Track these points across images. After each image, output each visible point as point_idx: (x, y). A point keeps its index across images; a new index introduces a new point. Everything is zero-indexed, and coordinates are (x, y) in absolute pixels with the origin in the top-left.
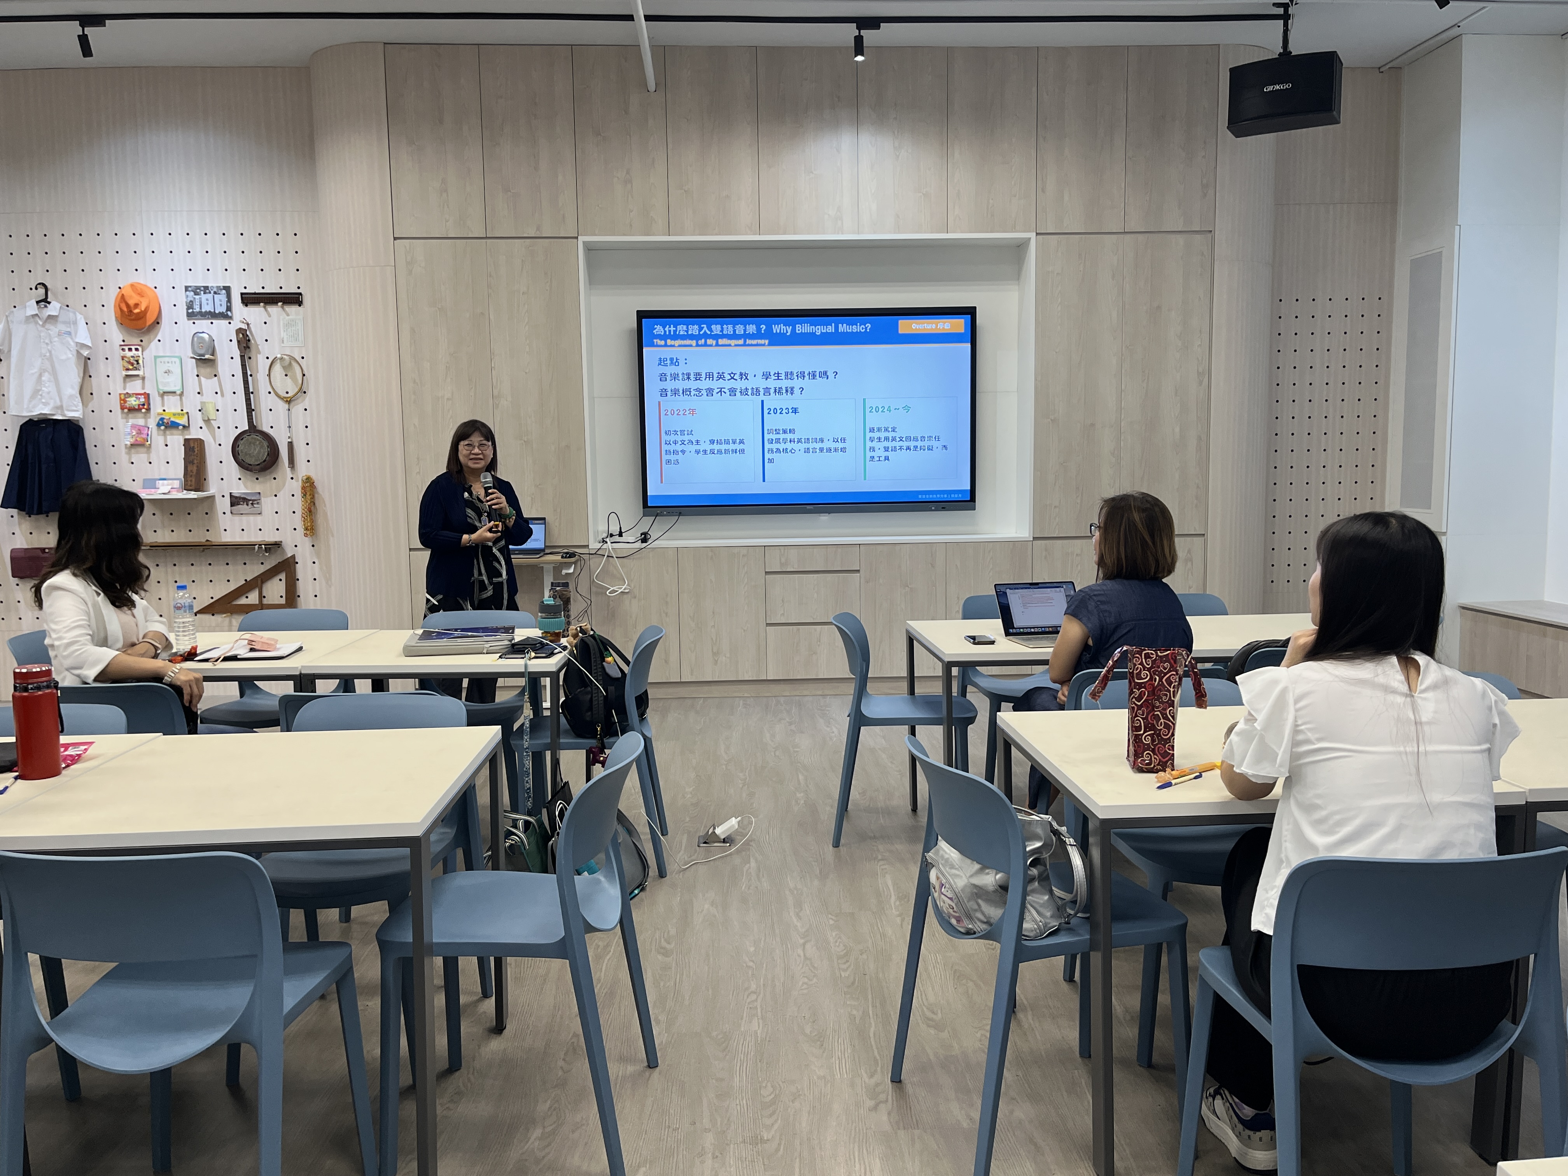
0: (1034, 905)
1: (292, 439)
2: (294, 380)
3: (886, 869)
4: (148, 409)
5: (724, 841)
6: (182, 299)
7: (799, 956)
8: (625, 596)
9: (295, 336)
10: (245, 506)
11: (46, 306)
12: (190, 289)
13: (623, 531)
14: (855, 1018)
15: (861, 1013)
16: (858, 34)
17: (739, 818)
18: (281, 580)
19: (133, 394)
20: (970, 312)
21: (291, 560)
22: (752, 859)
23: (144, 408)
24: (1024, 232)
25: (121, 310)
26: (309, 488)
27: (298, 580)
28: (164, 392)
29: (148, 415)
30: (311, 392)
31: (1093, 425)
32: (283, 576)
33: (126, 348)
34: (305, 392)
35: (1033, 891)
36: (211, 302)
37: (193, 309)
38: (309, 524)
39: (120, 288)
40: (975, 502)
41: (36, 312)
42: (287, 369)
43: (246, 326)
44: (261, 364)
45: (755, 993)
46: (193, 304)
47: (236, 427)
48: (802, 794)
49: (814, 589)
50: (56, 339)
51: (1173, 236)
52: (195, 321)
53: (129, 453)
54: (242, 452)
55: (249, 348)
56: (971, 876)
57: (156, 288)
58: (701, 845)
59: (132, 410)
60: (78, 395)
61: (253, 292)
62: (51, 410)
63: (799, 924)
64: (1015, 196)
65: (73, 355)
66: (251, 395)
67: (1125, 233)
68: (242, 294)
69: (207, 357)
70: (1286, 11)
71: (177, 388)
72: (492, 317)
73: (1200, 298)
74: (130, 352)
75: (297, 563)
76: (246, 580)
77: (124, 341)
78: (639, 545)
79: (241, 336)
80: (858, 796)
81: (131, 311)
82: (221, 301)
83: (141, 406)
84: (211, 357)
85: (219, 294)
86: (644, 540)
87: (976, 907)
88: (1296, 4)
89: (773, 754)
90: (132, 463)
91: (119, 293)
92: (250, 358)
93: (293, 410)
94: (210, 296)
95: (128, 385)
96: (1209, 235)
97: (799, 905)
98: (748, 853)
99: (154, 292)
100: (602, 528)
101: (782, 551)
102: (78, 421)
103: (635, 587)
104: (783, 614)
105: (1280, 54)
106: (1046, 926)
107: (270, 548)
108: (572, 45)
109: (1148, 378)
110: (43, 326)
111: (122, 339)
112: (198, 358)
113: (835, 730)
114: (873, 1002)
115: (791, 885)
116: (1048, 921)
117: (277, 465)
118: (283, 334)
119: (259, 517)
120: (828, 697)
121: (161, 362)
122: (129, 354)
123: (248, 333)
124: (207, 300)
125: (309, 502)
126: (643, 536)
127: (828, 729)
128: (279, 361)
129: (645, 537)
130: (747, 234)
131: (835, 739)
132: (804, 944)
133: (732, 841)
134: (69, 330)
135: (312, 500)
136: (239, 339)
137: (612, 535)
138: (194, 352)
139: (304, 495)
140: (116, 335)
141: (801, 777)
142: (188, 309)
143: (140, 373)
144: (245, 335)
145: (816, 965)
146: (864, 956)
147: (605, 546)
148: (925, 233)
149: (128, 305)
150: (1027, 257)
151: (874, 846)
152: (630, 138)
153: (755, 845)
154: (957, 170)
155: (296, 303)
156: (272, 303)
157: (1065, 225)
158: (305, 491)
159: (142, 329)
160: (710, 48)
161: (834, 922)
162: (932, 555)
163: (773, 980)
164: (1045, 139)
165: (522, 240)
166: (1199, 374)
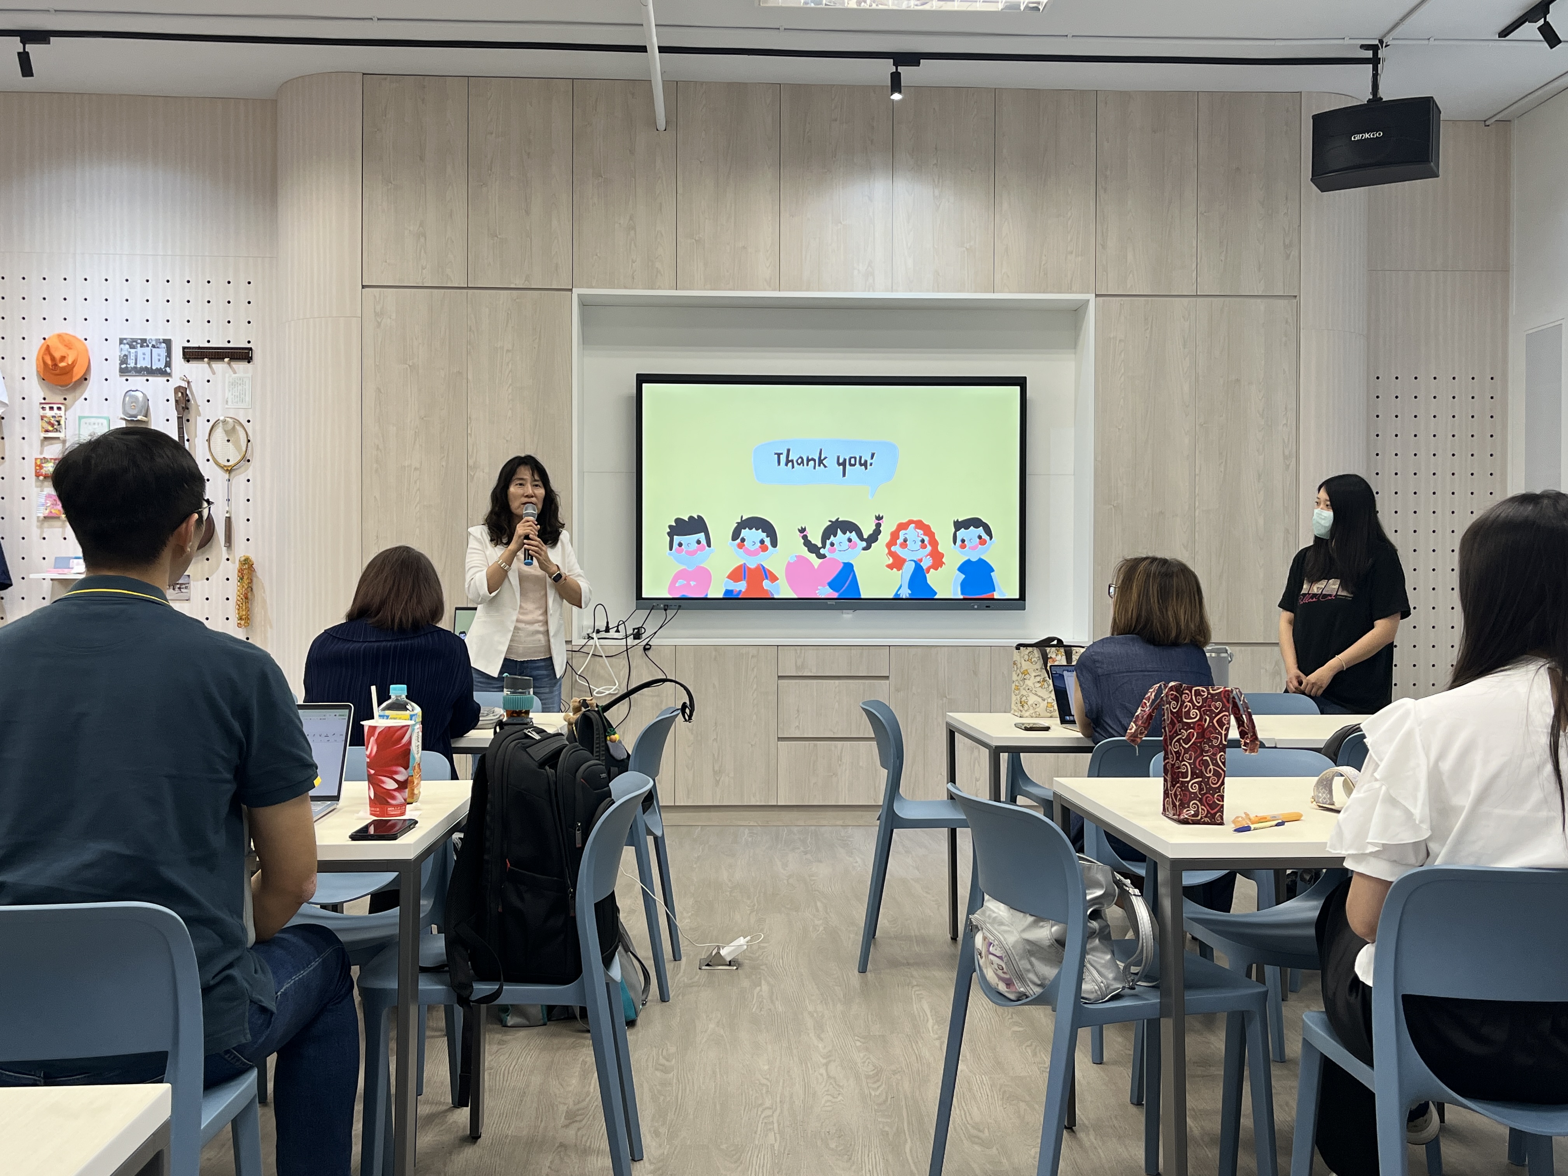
0: (1095, 964)
1: (230, 514)
2: (237, 447)
5: (730, 964)
6: (115, 352)
7: (821, 1075)
9: (241, 396)
12: (125, 342)
13: (610, 626)
14: (888, 1134)
15: (894, 1129)
16: (894, 71)
17: (749, 938)
20: (1021, 382)
22: (763, 982)
24: (1082, 293)
25: (45, 363)
26: (247, 570)
30: (256, 462)
31: (1161, 513)
33: (47, 407)
34: (249, 461)
35: (1094, 949)
36: (148, 357)
37: (127, 364)
38: (244, 613)
39: (44, 339)
40: (1025, 600)
42: (230, 434)
43: (186, 384)
44: (200, 427)
45: (770, 1109)
46: (127, 358)
48: (821, 922)
49: (835, 697)
51: (1252, 300)
52: (128, 378)
53: (41, 527)
55: (188, 409)
56: (1024, 930)
57: (86, 339)
58: (704, 967)
61: (198, 346)
63: (820, 1045)
64: (1071, 253)
67: (1197, 296)
68: (184, 348)
69: (139, 418)
70: (1375, 54)
72: (470, 377)
73: (1284, 372)
74: (51, 412)
77: (44, 399)
78: (630, 642)
79: (180, 394)
81: (55, 365)
82: (159, 355)
84: (144, 419)
85: (158, 348)
86: (637, 636)
87: (1029, 967)
88: (1386, 46)
89: (785, 881)
90: (44, 539)
91: (43, 345)
92: (188, 420)
93: (234, 481)
94: (147, 350)
95: (46, 448)
96: (1295, 301)
97: (820, 1027)
98: (759, 977)
99: (84, 344)
100: (587, 623)
101: (798, 652)
104: (798, 727)
105: (1369, 101)
106: (1108, 987)
108: (573, 79)
109: (1226, 460)
111: (43, 397)
112: (129, 419)
113: (858, 860)
114: (908, 1121)
115: (811, 1008)
116: (1109, 982)
117: (211, 547)
118: (228, 395)
121: (86, 423)
122: (49, 413)
123: (188, 392)
124: (144, 354)
125: (246, 587)
126: (636, 631)
127: (851, 859)
128: (221, 424)
129: (638, 632)
130: (765, 290)
131: (859, 869)
132: (826, 1065)
133: (739, 964)
135: (250, 585)
136: (177, 399)
137: (598, 632)
138: (125, 413)
139: (241, 579)
140: (36, 391)
141: (819, 904)
142: (121, 364)
143: (61, 435)
144: (185, 394)
145: (841, 1084)
146: (898, 1076)
147: (591, 642)
148: (968, 292)
149: (53, 358)
150: (1085, 322)
151: (907, 972)
152: (635, 180)
153: (766, 969)
154: (1006, 223)
155: (245, 359)
156: (218, 358)
157: (1129, 286)
158: (242, 574)
159: (67, 386)
160: (729, 84)
161: (861, 1044)
162: (974, 660)
163: (791, 1097)
164: (1105, 190)
165: (509, 292)
166: (1285, 458)
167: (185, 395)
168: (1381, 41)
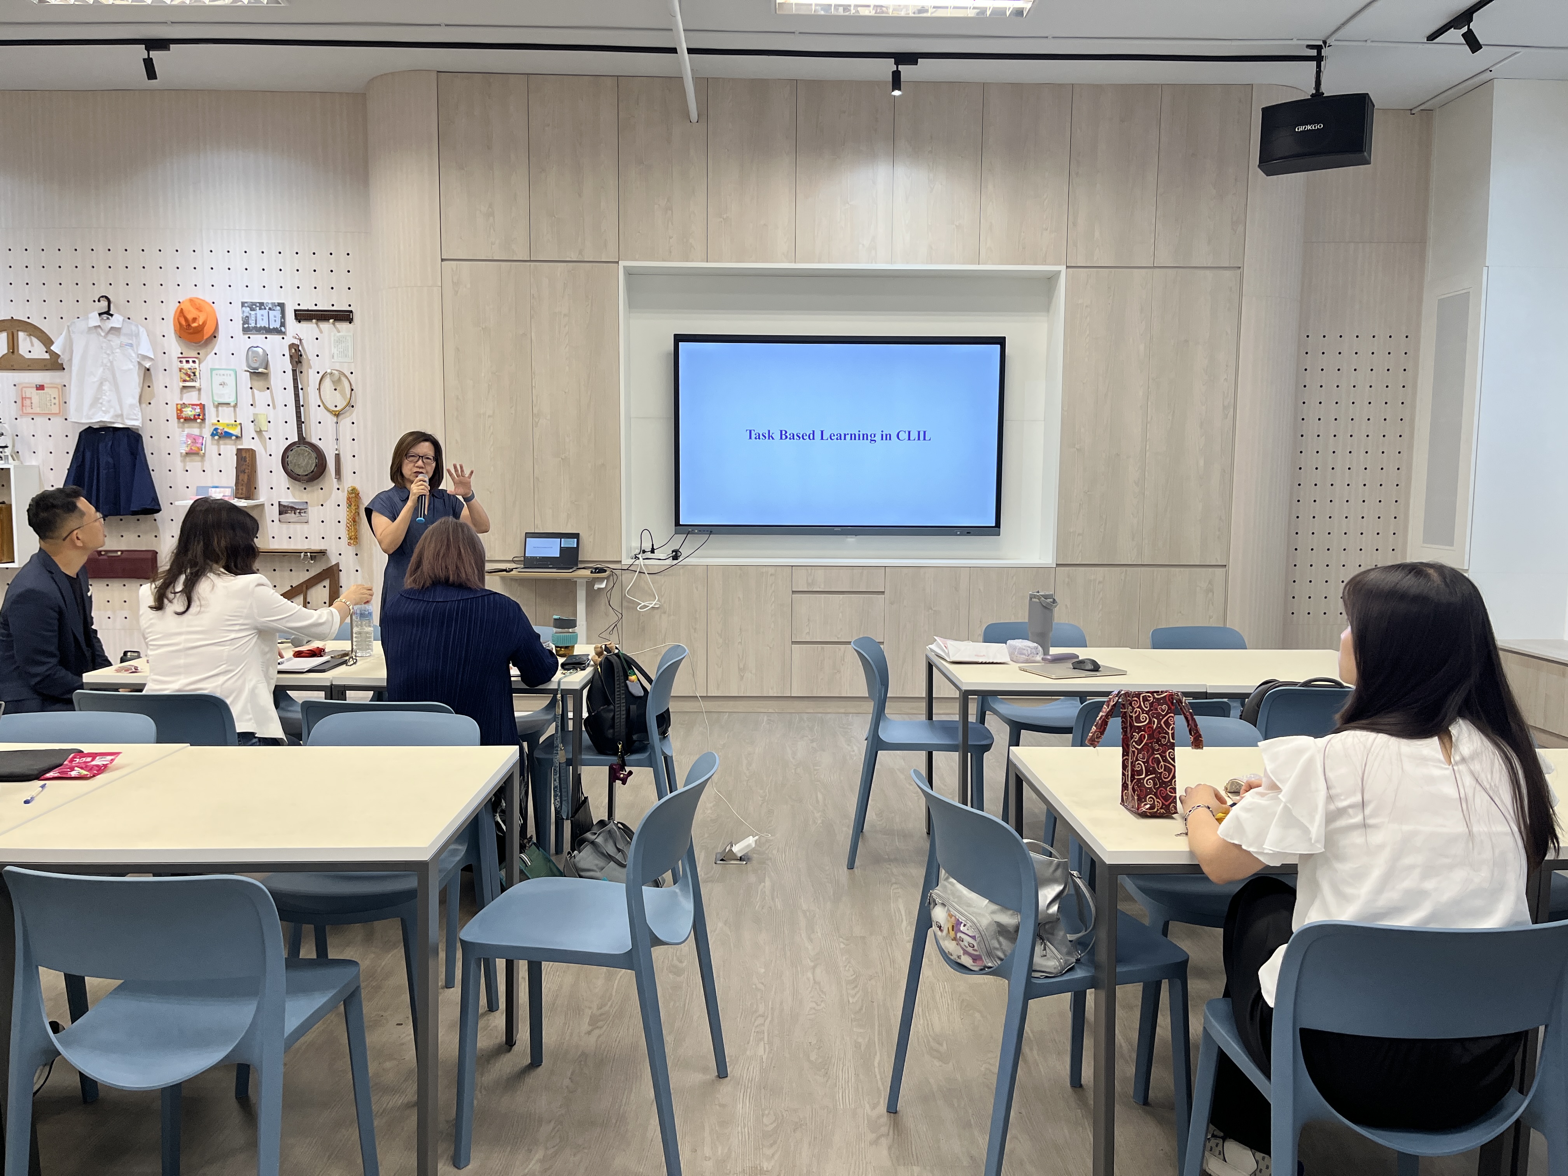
1: (339, 451)
2: (343, 394)
3: (899, 893)
4: (203, 420)
5: (741, 859)
6: (238, 314)
7: (808, 979)
8: (656, 611)
9: (345, 352)
10: (293, 515)
11: (108, 318)
12: (246, 305)
13: (655, 548)
14: (860, 1046)
15: (867, 1041)
16: (896, 69)
17: (757, 837)
18: (325, 587)
19: (189, 404)
20: (1001, 341)
21: (335, 568)
22: (767, 879)
23: (199, 418)
24: (1055, 264)
25: (180, 323)
26: (354, 498)
27: (341, 587)
28: (219, 404)
29: (203, 425)
30: (358, 407)
31: (1118, 455)
32: (327, 583)
33: (184, 360)
34: (353, 407)
36: (266, 318)
37: (248, 324)
38: (353, 534)
39: (179, 302)
40: (1000, 528)
41: (100, 324)
42: (337, 383)
43: (299, 341)
44: (311, 378)
45: (763, 1016)
46: (248, 319)
47: (287, 439)
48: (820, 814)
49: (840, 609)
50: (118, 350)
51: (1203, 271)
52: (250, 336)
53: (184, 461)
54: (291, 463)
55: (301, 362)
57: (213, 303)
58: (718, 862)
59: (187, 420)
60: (138, 404)
61: (306, 309)
62: (112, 417)
63: (810, 947)
64: (1047, 230)
65: (134, 366)
66: (302, 408)
67: (1154, 267)
68: (295, 311)
69: (260, 370)
70: (1319, 52)
71: (232, 401)
72: (533, 338)
73: (1227, 334)
74: (188, 364)
75: (341, 571)
76: (292, 586)
77: (182, 353)
78: (670, 562)
79: (293, 351)
80: (874, 817)
81: (189, 325)
82: (275, 317)
83: (196, 416)
84: (265, 371)
85: (274, 310)
86: (675, 558)
88: (1328, 46)
89: (793, 771)
90: (187, 471)
91: (179, 306)
92: (301, 372)
93: (341, 424)
94: (265, 312)
95: (185, 396)
96: (1239, 271)
97: (811, 927)
98: (764, 872)
99: (212, 307)
100: (635, 544)
101: (810, 571)
102: (138, 429)
103: (665, 603)
104: (809, 633)
105: (1312, 95)
107: (315, 556)
108: (618, 76)
109: (1174, 411)
110: (105, 337)
111: (180, 352)
112: (252, 371)
113: (855, 748)
114: (879, 1028)
115: (805, 907)
117: (324, 476)
118: (334, 351)
119: (306, 526)
120: (851, 715)
121: (217, 375)
122: (186, 366)
123: (300, 348)
124: (262, 316)
125: (354, 512)
126: (674, 553)
127: (849, 748)
128: (328, 375)
129: (676, 554)
130: (783, 262)
131: (855, 758)
132: (814, 968)
133: (748, 859)
134: (130, 342)
136: (291, 354)
137: (644, 552)
138: (249, 366)
139: (349, 505)
140: (174, 347)
141: (820, 796)
142: (243, 324)
143: (196, 384)
145: (824, 990)
146: (873, 982)
147: (637, 562)
148: (957, 263)
149: (186, 320)
150: (1056, 292)
151: (888, 868)
152: (672, 167)
153: (770, 864)
154: (991, 203)
155: (347, 320)
156: (324, 320)
157: (1095, 258)
158: (350, 502)
159: (200, 342)
160: (753, 80)
161: (844, 946)
162: (956, 579)
163: (781, 1003)
164: (1077, 174)
165: (565, 264)
166: (1224, 407)
167: (297, 350)
168: (1325, 42)
